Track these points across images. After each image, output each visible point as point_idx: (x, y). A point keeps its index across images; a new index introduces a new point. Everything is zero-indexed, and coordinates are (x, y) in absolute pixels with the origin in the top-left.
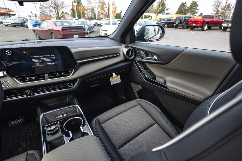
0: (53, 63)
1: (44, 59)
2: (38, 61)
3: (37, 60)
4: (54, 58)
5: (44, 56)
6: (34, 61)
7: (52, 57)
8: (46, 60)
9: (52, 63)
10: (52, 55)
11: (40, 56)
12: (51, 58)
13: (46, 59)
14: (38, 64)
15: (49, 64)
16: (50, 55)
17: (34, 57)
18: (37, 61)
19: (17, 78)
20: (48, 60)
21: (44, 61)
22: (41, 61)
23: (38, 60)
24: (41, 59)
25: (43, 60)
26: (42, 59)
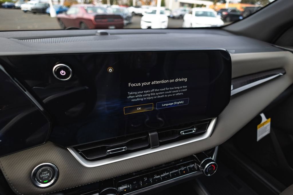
0: (178, 103)
1: (159, 92)
2: (143, 97)
3: (141, 94)
4: (185, 88)
5: (163, 82)
6: (133, 98)
7: (183, 83)
8: (164, 94)
9: (175, 103)
10: (183, 79)
11: (153, 83)
12: (179, 88)
13: (166, 91)
14: (139, 107)
15: (167, 105)
16: (177, 80)
17: (134, 85)
18: (141, 98)
19: (76, 150)
20: (170, 94)
21: (159, 97)
22: (151, 96)
23: (144, 94)
24: (153, 90)
25: (156, 95)
26: (156, 90)
